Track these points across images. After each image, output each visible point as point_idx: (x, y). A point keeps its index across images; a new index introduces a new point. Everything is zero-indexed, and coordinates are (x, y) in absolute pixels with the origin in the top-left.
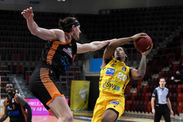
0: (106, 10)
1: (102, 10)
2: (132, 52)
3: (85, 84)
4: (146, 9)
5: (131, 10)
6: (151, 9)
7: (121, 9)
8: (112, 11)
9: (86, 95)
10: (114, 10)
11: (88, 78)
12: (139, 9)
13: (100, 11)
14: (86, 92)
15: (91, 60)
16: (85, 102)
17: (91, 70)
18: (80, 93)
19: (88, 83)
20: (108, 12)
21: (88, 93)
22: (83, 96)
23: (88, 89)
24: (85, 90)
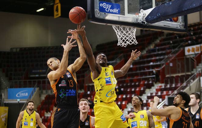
0: (17, 48)
1: (14, 48)
2: (42, 82)
3: (5, 109)
4: (49, 48)
5: (37, 48)
6: (53, 48)
7: (28, 48)
8: (21, 49)
9: (6, 119)
10: (22, 48)
11: (6, 105)
12: (43, 48)
13: (11, 49)
14: (6, 116)
15: (8, 89)
16: (5, 125)
17: (8, 97)
18: (1, 117)
19: (7, 109)
20: (18, 50)
21: (7, 117)
22: (3, 120)
23: (6, 114)
24: (5, 115)
